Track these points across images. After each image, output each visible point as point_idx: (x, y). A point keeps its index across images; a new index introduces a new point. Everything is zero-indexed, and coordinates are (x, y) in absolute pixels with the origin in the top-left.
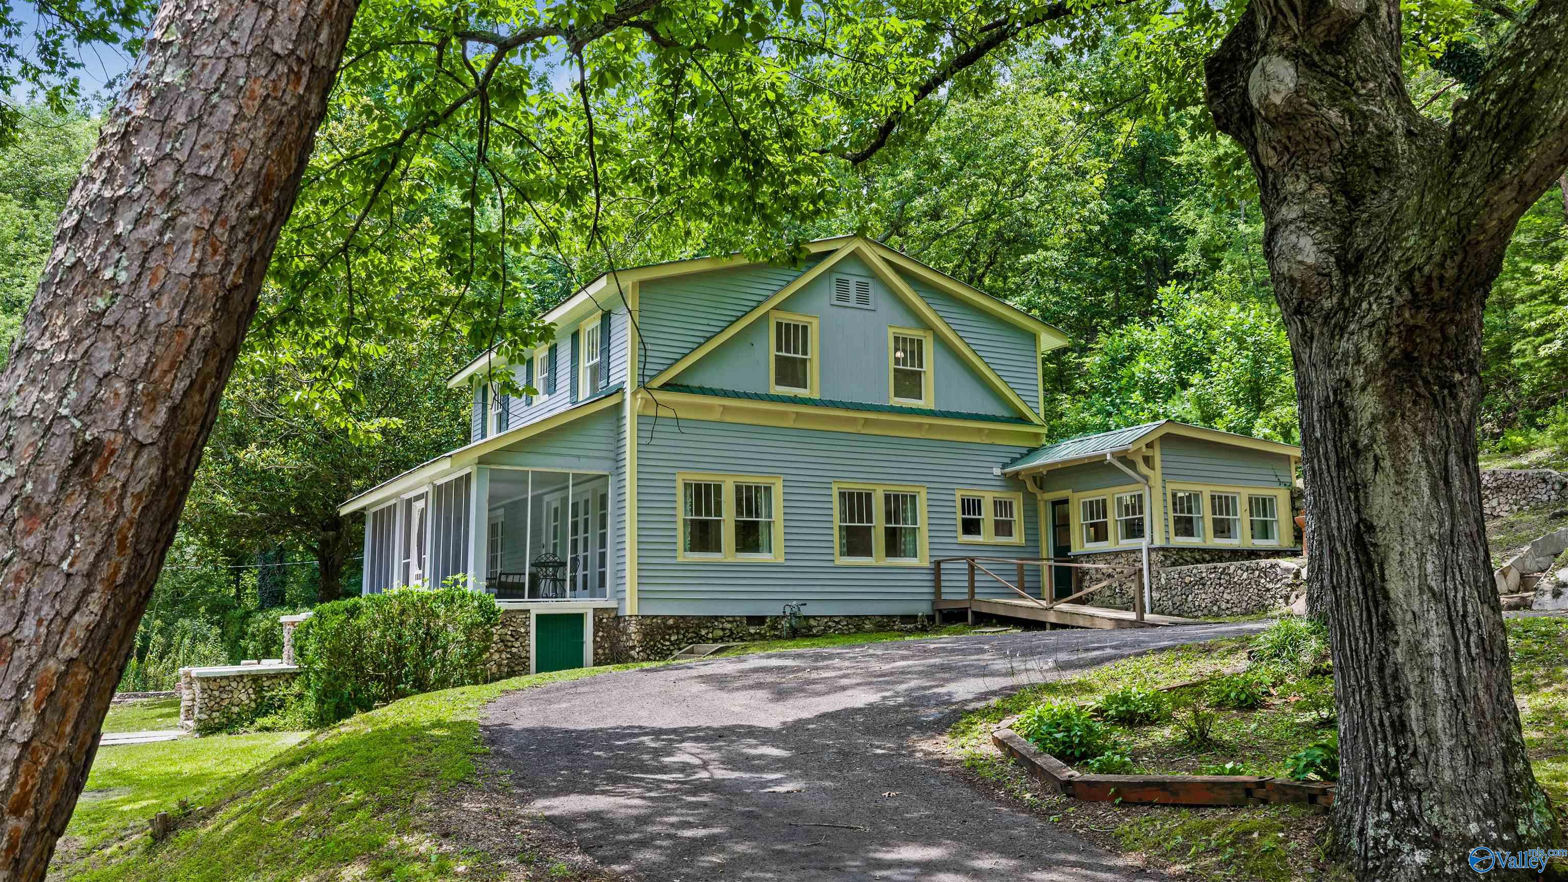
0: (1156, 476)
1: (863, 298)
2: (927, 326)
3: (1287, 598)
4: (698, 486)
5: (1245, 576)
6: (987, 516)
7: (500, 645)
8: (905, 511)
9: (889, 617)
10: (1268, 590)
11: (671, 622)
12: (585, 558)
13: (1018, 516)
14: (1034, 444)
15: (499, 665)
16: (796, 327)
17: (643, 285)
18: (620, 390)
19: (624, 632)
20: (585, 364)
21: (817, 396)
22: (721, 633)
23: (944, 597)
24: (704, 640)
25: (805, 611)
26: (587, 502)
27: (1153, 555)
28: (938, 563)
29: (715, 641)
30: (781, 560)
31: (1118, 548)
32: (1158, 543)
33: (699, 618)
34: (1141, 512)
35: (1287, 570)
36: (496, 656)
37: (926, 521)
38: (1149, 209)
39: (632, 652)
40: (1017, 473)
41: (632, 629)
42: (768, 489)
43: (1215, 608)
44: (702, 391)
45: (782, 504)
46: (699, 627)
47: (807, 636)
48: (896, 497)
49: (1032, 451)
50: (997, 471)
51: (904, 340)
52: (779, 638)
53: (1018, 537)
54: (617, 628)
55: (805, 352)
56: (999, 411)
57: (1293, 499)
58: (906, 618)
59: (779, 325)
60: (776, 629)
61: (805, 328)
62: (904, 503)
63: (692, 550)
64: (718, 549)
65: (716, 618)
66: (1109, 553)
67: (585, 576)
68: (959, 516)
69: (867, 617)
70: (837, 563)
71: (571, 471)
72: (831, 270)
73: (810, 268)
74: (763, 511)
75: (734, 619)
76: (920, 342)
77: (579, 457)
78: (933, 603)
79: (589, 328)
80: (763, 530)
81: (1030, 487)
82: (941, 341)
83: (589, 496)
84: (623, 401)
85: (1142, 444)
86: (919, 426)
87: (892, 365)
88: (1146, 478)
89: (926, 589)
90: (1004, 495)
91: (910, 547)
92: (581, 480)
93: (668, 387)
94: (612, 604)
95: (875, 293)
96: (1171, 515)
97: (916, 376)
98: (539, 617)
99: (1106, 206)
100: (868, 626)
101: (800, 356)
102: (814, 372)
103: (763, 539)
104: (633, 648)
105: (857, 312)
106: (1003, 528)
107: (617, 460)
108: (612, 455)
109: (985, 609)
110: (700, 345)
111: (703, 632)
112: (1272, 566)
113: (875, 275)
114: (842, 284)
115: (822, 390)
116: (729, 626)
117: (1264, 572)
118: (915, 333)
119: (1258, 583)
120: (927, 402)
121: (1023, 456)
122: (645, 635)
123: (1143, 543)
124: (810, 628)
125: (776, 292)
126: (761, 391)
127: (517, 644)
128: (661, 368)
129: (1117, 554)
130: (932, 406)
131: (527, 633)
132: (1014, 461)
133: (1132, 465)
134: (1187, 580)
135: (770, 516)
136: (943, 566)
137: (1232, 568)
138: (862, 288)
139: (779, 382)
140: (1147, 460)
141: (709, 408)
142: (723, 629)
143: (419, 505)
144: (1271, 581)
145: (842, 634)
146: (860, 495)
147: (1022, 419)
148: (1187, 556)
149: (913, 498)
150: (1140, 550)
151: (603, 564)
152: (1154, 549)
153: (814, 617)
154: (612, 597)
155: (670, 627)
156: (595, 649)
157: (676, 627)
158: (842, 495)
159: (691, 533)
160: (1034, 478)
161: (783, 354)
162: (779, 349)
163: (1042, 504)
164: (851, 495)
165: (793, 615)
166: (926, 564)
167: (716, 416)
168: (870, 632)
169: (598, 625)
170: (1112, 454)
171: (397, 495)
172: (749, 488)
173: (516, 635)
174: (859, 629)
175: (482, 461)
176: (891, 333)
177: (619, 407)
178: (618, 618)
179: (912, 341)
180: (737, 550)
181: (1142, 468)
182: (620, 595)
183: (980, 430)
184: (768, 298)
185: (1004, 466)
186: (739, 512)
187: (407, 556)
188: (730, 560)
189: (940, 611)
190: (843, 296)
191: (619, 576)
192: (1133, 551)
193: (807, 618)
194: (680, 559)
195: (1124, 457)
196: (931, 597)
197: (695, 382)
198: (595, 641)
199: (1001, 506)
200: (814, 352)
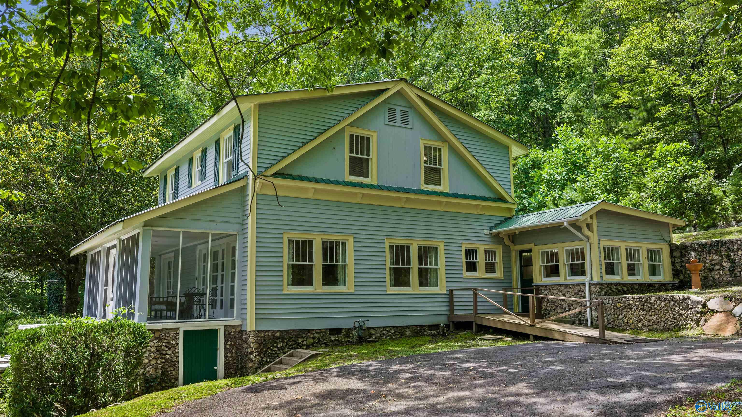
0: (594, 236)
1: (405, 121)
2: (445, 140)
3: (697, 322)
4: (297, 242)
5: (663, 304)
6: (481, 260)
7: (157, 354)
8: (430, 257)
9: (421, 326)
10: (681, 315)
11: (278, 334)
12: (222, 288)
13: (499, 260)
14: (508, 215)
15: (156, 368)
16: (362, 138)
17: (261, 106)
18: (245, 177)
19: (245, 342)
20: (224, 160)
21: (375, 183)
22: (312, 341)
23: (455, 312)
24: (300, 346)
25: (368, 324)
26: (223, 251)
27: (593, 288)
28: (452, 291)
29: (308, 347)
30: (352, 291)
31: (566, 282)
32: (596, 279)
33: (297, 331)
34: (583, 259)
35: (697, 302)
36: (154, 362)
37: (444, 264)
38: (540, 89)
39: (251, 356)
40: (499, 233)
41: (251, 340)
42: (344, 244)
43: (640, 325)
44: (301, 178)
45: (353, 254)
46: (297, 337)
47: (370, 342)
48: (425, 248)
49: (507, 219)
50: (487, 232)
51: (430, 148)
52: (351, 343)
53: (499, 274)
54: (241, 339)
55: (368, 155)
56: (488, 194)
57: (672, 251)
58: (431, 327)
59: (351, 136)
60: (349, 337)
61: (368, 139)
62: (430, 252)
63: (293, 285)
64: (310, 284)
65: (309, 331)
66: (561, 285)
67: (222, 300)
68: (464, 260)
69: (407, 327)
70: (388, 292)
71: (210, 232)
72: (384, 102)
73: (371, 100)
74: (341, 258)
75: (320, 331)
76: (440, 150)
77: (216, 222)
78: (449, 316)
79: (226, 137)
80: (340, 271)
81: (507, 242)
82: (453, 149)
83: (225, 247)
84: (247, 184)
85: (588, 216)
86: (440, 203)
87: (423, 165)
88: (588, 238)
89: (444, 308)
90: (490, 247)
91: (433, 280)
92: (217, 237)
93: (277, 175)
94: (237, 322)
95: (412, 118)
96: (603, 262)
97: (437, 171)
98: (185, 332)
99: (517, 87)
100: (408, 333)
101: (365, 157)
102: (373, 167)
103: (340, 277)
104: (252, 353)
105: (401, 129)
106: (491, 268)
107: (243, 224)
108: (239, 221)
109: (485, 323)
110: (300, 147)
111: (300, 341)
112: (684, 299)
113: (413, 107)
114: (392, 111)
115: (378, 180)
116: (317, 336)
117: (678, 302)
118: (437, 144)
119: (673, 310)
120: (443, 188)
121: (502, 222)
122: (260, 344)
123: (586, 279)
124: (371, 335)
125: (349, 115)
126: (340, 179)
127: (170, 352)
128: (273, 162)
129: (566, 286)
130: (447, 191)
131: (177, 344)
132: (497, 225)
133: (579, 229)
134: (618, 305)
135: (345, 261)
136: (455, 292)
137: (653, 299)
138: (404, 114)
139: (351, 174)
140: (589, 226)
141: (306, 190)
142: (314, 338)
143: (113, 252)
144: (684, 309)
145: (391, 339)
146: (403, 247)
147: (502, 199)
148: (614, 288)
149: (436, 249)
150: (584, 284)
151: (232, 294)
152: (594, 284)
153: (373, 328)
154: (238, 317)
155: (277, 338)
156: (225, 354)
157: (282, 338)
158: (391, 247)
159: (293, 274)
160: (509, 236)
161: (354, 155)
162: (351, 151)
163: (513, 253)
164: (397, 247)
165: (361, 328)
166: (444, 291)
167: (310, 195)
168: (409, 337)
169: (227, 337)
170: (568, 222)
171: (101, 245)
172: (331, 243)
173: (169, 346)
174: (402, 335)
175: (147, 224)
176: (422, 144)
177: (244, 188)
178: (242, 332)
179: (435, 149)
180: (324, 284)
181: (586, 231)
182: (243, 317)
183: (476, 206)
184: (344, 118)
185: (491, 228)
186: (325, 259)
187: (106, 285)
188: (319, 291)
189: (453, 322)
190: (392, 119)
191: (243, 303)
192: (578, 285)
193: (369, 328)
194: (285, 292)
195: (575, 224)
196: (447, 313)
197: (296, 173)
198: (225, 348)
199: (489, 254)
200: (374, 155)
